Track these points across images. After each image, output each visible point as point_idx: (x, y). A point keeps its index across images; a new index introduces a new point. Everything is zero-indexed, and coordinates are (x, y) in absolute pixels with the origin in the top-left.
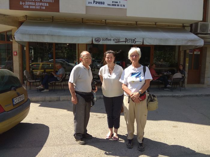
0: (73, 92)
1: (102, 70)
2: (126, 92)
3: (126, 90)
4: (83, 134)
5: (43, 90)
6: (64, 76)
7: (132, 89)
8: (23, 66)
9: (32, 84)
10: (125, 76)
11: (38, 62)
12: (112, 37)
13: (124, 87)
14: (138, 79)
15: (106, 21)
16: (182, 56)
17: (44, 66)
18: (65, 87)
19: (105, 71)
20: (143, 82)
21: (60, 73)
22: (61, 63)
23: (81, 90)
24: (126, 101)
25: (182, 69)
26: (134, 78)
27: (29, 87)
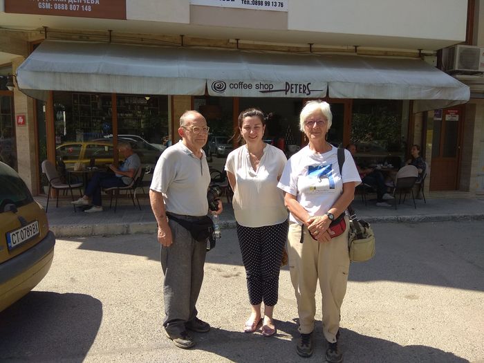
0: (162, 216)
1: (233, 158)
2: (295, 215)
3: (295, 208)
4: (187, 320)
5: (88, 207)
6: (139, 175)
7: (310, 206)
8: (39, 149)
9: (61, 193)
10: (293, 175)
11: (78, 139)
12: (254, 80)
13: (289, 201)
14: (325, 182)
15: (239, 41)
16: (417, 126)
17: (93, 149)
18: (141, 201)
19: (240, 160)
20: (339, 189)
21: (130, 168)
22: (132, 143)
23: (181, 209)
24: (296, 236)
25: (418, 156)
26: (314, 180)
27: (55, 203)
